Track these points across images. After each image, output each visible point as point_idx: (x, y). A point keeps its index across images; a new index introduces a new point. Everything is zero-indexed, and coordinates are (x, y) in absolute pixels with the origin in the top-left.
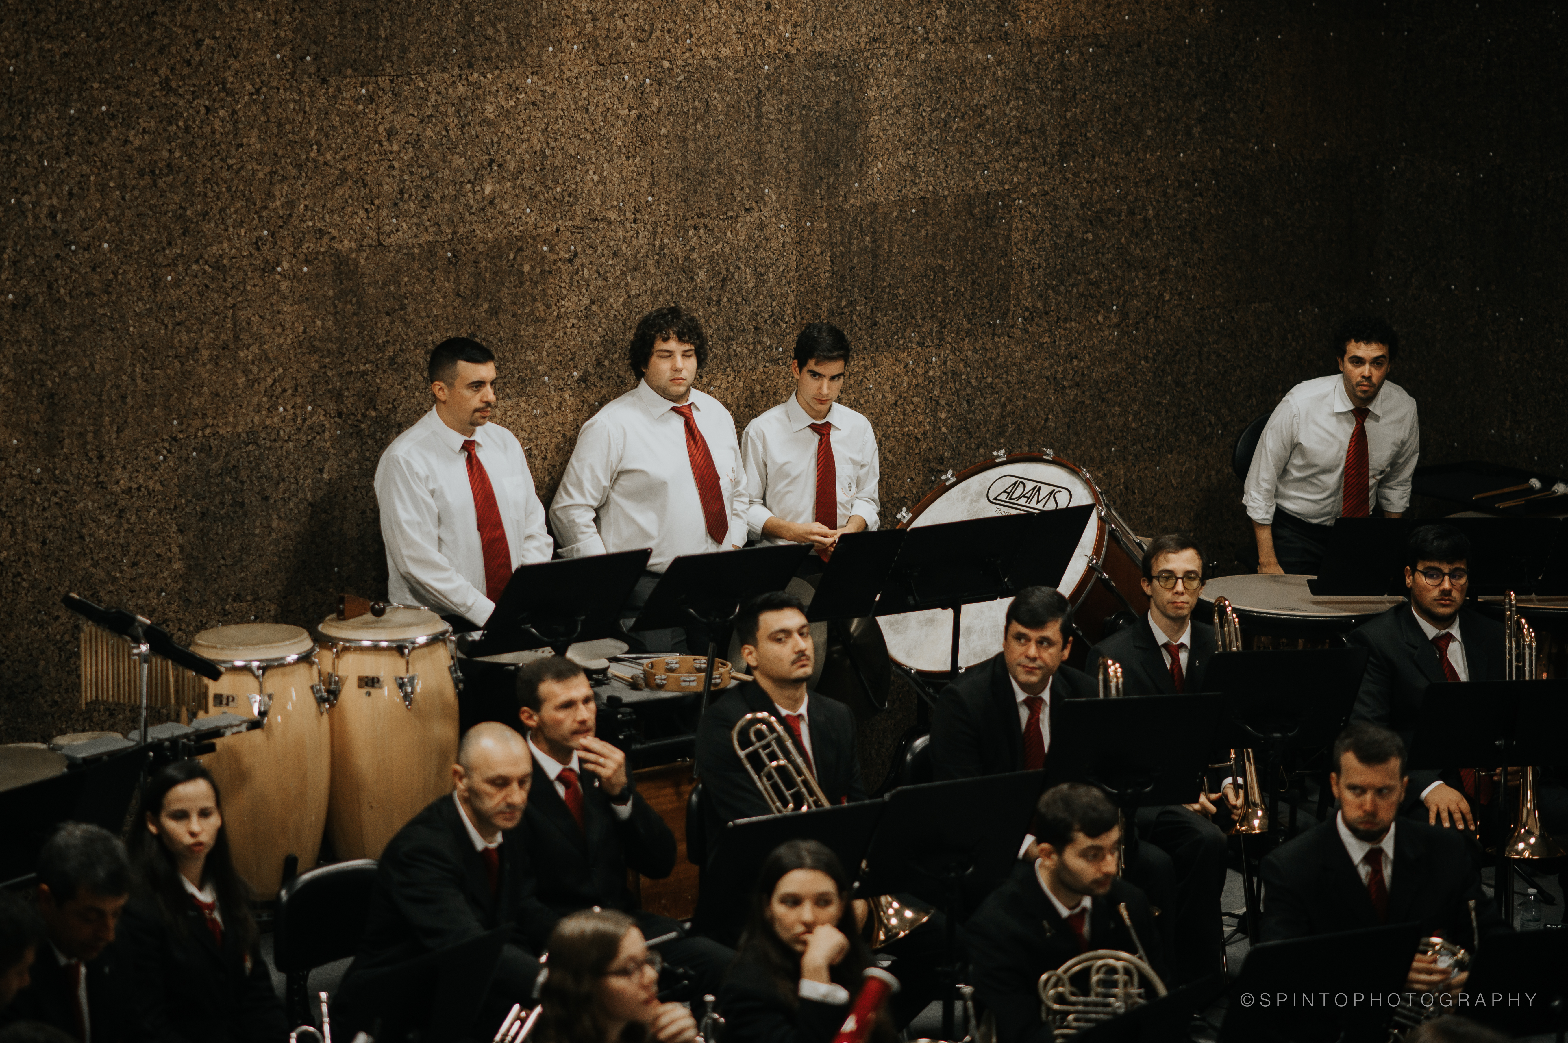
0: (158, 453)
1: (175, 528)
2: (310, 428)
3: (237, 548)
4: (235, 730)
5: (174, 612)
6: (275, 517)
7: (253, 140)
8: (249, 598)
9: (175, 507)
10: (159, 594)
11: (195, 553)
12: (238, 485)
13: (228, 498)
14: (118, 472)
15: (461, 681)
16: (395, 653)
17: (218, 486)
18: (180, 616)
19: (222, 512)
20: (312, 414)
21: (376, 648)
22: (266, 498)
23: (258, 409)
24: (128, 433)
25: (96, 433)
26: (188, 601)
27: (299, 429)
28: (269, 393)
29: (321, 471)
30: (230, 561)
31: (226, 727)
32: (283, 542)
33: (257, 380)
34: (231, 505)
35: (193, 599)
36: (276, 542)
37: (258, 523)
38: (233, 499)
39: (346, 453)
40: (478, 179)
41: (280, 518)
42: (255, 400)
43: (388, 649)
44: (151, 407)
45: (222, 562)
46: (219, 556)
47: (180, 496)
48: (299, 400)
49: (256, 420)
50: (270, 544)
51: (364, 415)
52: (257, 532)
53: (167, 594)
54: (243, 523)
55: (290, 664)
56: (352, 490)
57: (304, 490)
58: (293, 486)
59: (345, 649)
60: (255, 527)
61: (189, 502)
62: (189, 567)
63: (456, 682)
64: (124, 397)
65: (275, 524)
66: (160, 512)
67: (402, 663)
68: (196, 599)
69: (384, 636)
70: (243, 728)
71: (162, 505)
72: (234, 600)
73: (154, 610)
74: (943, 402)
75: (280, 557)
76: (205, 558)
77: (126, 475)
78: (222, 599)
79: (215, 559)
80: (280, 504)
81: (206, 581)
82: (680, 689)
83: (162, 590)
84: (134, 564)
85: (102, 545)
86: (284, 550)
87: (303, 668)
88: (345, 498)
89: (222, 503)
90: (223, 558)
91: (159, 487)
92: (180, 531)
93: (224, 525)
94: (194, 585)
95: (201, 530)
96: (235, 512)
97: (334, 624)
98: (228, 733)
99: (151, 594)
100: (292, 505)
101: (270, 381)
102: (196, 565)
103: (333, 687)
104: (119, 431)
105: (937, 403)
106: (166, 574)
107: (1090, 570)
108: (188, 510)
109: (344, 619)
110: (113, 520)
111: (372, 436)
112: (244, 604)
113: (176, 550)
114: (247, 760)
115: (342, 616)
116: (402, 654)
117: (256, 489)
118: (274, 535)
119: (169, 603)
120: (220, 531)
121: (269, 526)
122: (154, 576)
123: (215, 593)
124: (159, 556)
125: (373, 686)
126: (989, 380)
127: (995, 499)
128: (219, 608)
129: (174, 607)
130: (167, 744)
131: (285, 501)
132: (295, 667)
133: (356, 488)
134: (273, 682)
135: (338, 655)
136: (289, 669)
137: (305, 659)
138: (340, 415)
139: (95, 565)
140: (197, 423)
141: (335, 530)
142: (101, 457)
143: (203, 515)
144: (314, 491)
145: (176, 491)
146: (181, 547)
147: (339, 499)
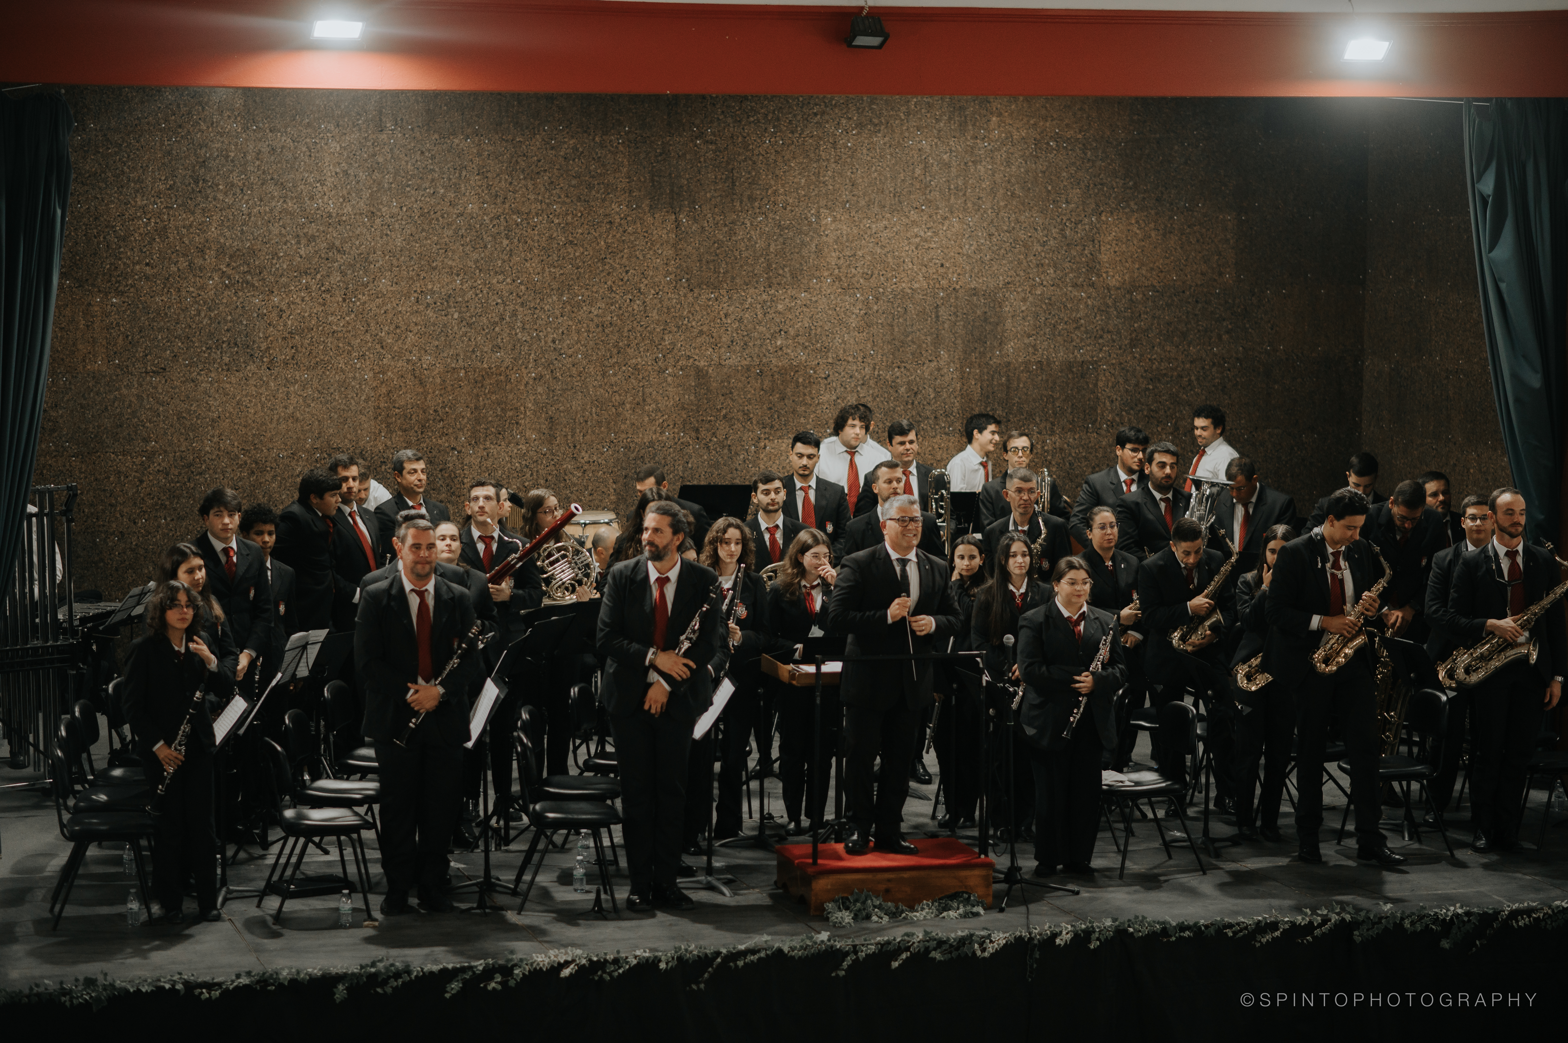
0: (603, 447)
2: (682, 443)
7: (654, 315)
9: (612, 472)
11: (622, 493)
14: (583, 454)
17: (633, 464)
20: (683, 437)
23: (655, 432)
24: (588, 436)
25: (572, 436)
27: (676, 443)
28: (661, 426)
29: (688, 463)
33: (654, 420)
39: (701, 456)
40: (773, 336)
42: (654, 428)
44: (600, 427)
47: (614, 467)
48: (676, 430)
49: (654, 437)
51: (710, 440)
61: (618, 470)
62: (619, 499)
64: (586, 422)
66: (604, 473)
71: (605, 470)
74: (1054, 463)
77: (587, 455)
83: (605, 507)
84: (591, 494)
85: (575, 485)
91: (604, 462)
92: (614, 482)
95: (625, 483)
101: (661, 421)
104: (584, 436)
105: (1050, 463)
110: (580, 474)
111: (715, 449)
122: (601, 501)
126: (1084, 454)
138: (698, 439)
139: (572, 493)
140: (624, 436)
142: (575, 447)
143: (626, 476)
144: (683, 472)
145: (612, 465)
146: (615, 490)
147: (697, 476)
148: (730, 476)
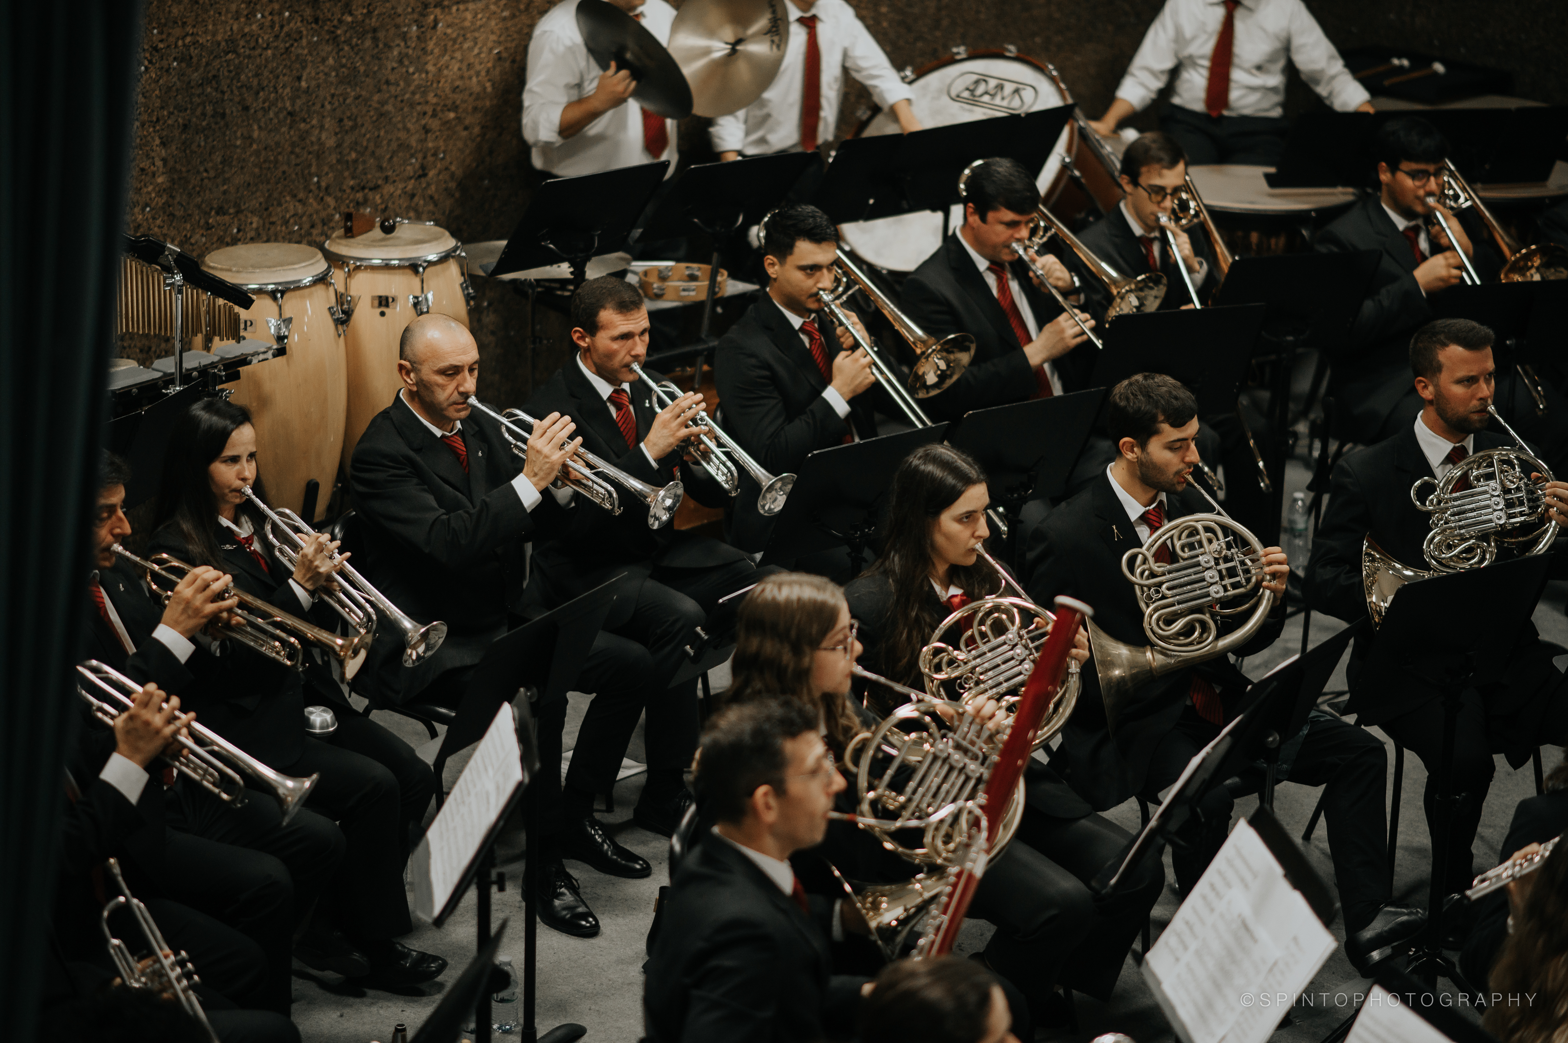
1: (158, 141)
2: (288, 35)
3: (219, 160)
4: (261, 357)
5: (159, 227)
6: (255, 127)
8: (232, 211)
9: (158, 120)
10: (143, 210)
11: (178, 166)
12: (219, 95)
13: (209, 109)
15: (473, 298)
16: (409, 271)
17: (199, 96)
18: (165, 231)
19: (204, 123)
20: (289, 20)
21: (387, 267)
22: (246, 109)
23: (237, 16)
26: (172, 215)
27: (277, 36)
29: (299, 79)
30: (212, 174)
31: (253, 355)
32: (263, 153)
34: (213, 116)
35: (177, 213)
36: (257, 153)
37: (239, 134)
38: (214, 110)
39: (324, 60)
41: (260, 128)
43: (399, 267)
45: (205, 174)
46: (202, 169)
47: (162, 108)
49: (235, 27)
50: (251, 156)
51: (340, 21)
52: (238, 143)
53: (152, 210)
54: (224, 134)
55: (306, 287)
56: (329, 98)
57: (283, 99)
58: (273, 95)
59: (358, 268)
60: (236, 138)
61: (171, 113)
62: (173, 181)
63: (468, 298)
65: (256, 134)
66: (143, 125)
67: (416, 281)
68: (179, 213)
69: (395, 254)
70: (269, 355)
71: (145, 117)
72: (217, 213)
73: (139, 226)
75: (261, 168)
76: (188, 171)
78: (206, 213)
79: (198, 172)
80: (260, 114)
81: (190, 195)
82: (680, 298)
83: (147, 205)
86: (265, 161)
87: (320, 289)
88: (323, 106)
89: (204, 114)
90: (206, 171)
91: (141, 99)
92: (163, 144)
93: (207, 138)
94: (178, 199)
95: (184, 143)
96: (216, 123)
97: (344, 242)
98: (255, 361)
99: (136, 210)
100: (271, 114)
102: (180, 179)
103: (345, 306)
106: (150, 188)
108: (170, 122)
109: (352, 237)
111: (348, 42)
112: (227, 218)
113: (159, 163)
115: (350, 233)
116: (416, 272)
117: (237, 99)
118: (255, 146)
119: (154, 218)
120: (203, 144)
121: (250, 137)
122: (138, 191)
123: (199, 207)
124: (143, 170)
125: (387, 306)
127: (958, 96)
128: (202, 222)
129: (158, 222)
130: (195, 374)
131: (266, 111)
132: (313, 289)
133: (333, 96)
134: (292, 305)
135: (349, 274)
136: (307, 291)
137: (322, 280)
138: (316, 20)
140: (177, 31)
141: (314, 139)
143: (185, 127)
144: (293, 100)
145: (158, 103)
146: (164, 160)
147: (317, 107)
148: (376, 97)
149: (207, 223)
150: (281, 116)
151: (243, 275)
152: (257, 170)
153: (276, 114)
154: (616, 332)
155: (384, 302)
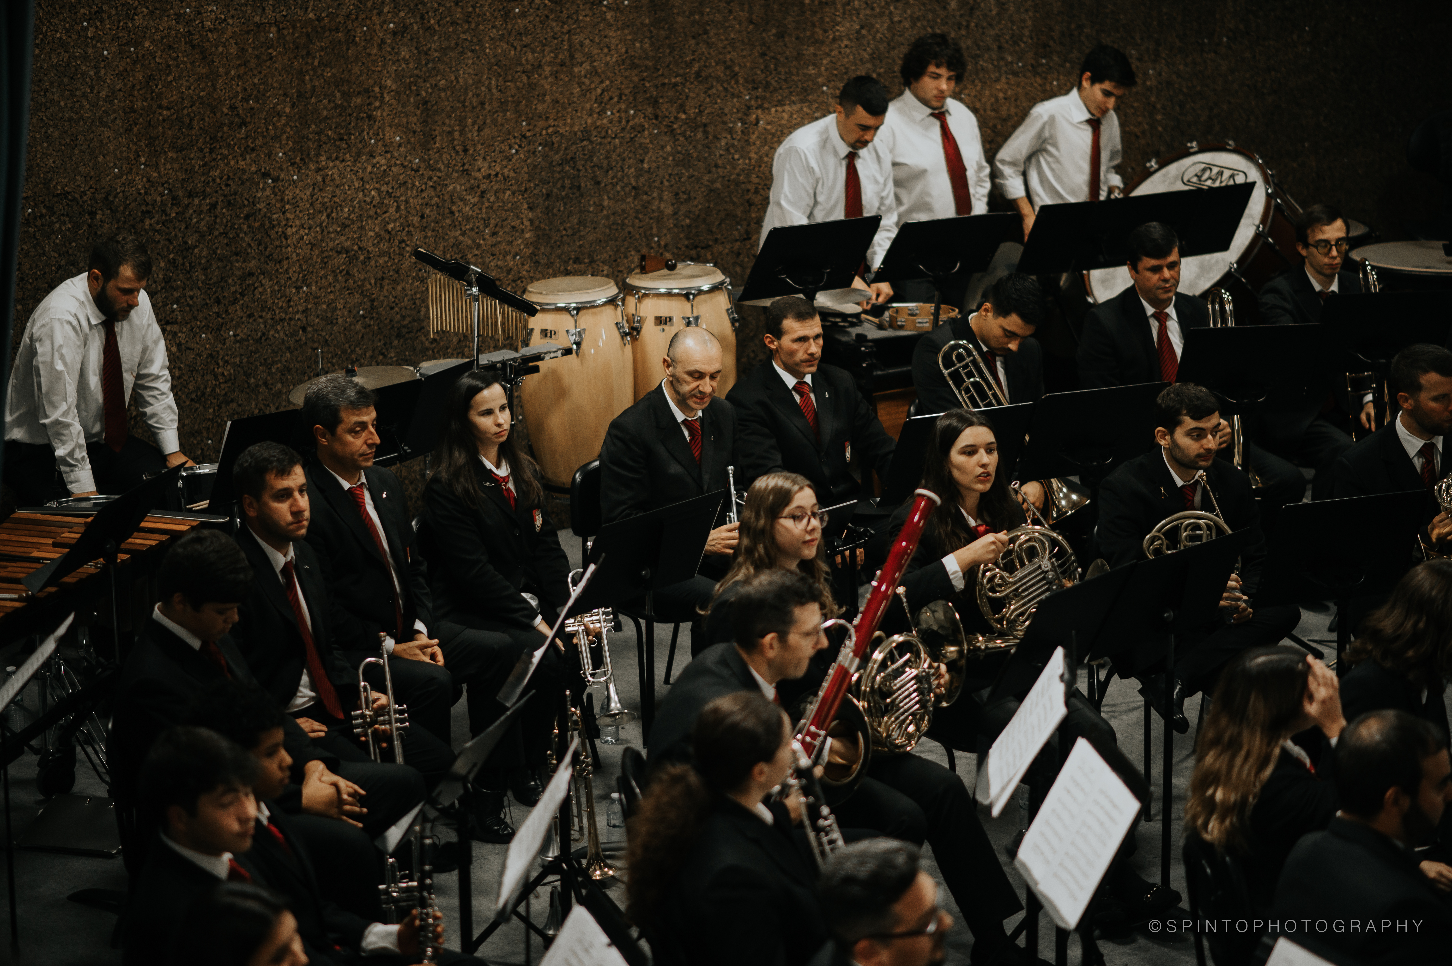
0: (511, 148)
1: (526, 206)
2: (633, 128)
3: (576, 221)
4: (552, 355)
5: (527, 271)
6: (605, 197)
8: (586, 261)
9: (526, 190)
10: (514, 257)
11: (542, 226)
12: (575, 173)
13: (567, 182)
14: (480, 162)
15: (736, 321)
16: (683, 298)
17: (559, 173)
18: (532, 274)
19: (563, 194)
20: (634, 116)
21: (669, 294)
22: (598, 183)
23: (591, 113)
24: (487, 131)
25: (462, 132)
26: (537, 262)
27: (623, 129)
28: (599, 100)
29: (642, 161)
30: (570, 232)
31: (545, 353)
32: (612, 218)
33: (589, 90)
34: (570, 188)
35: (542, 261)
36: (607, 217)
37: (592, 202)
38: (572, 183)
39: (663, 148)
41: (609, 198)
42: (588, 106)
43: (678, 295)
44: (505, 111)
45: (564, 232)
46: (561, 228)
47: (529, 181)
48: (623, 106)
49: (589, 121)
50: (602, 219)
51: (676, 118)
52: (591, 209)
53: (521, 258)
54: (580, 202)
55: (599, 306)
56: (667, 177)
57: (628, 177)
58: (620, 174)
59: (645, 295)
60: (590, 206)
61: (536, 185)
62: (538, 237)
63: (733, 321)
64: (483, 104)
65: (606, 203)
66: (514, 193)
67: (689, 305)
68: (544, 261)
69: (676, 285)
70: (559, 353)
71: (515, 188)
72: (575, 262)
73: (511, 270)
74: (1159, 106)
75: (610, 229)
76: (550, 230)
77: (486, 165)
78: (565, 262)
79: (559, 230)
80: (609, 187)
81: (552, 248)
82: (916, 329)
83: (517, 254)
84: (494, 234)
85: (468, 219)
86: (613, 224)
87: (609, 309)
88: (662, 183)
89: (563, 187)
90: (565, 229)
91: (512, 174)
92: (530, 208)
93: (565, 204)
94: (542, 250)
95: (547, 208)
96: (573, 194)
97: (638, 276)
98: (547, 357)
99: (508, 258)
100: (619, 188)
101: (599, 91)
102: (544, 235)
103: (636, 325)
104: (479, 130)
105: (1154, 107)
106: (520, 241)
107: (1258, 237)
108: (536, 192)
109: (646, 273)
110: (476, 199)
111: (683, 134)
112: (582, 266)
113: (527, 223)
114: (566, 380)
115: (644, 270)
116: (688, 299)
117: (590, 176)
118: (605, 212)
119: (523, 264)
120: (562, 209)
121: (601, 205)
122: (510, 243)
123: (559, 257)
124: (513, 227)
125: (665, 323)
126: (1198, 88)
127: (1189, 181)
128: (562, 268)
129: (526, 267)
130: (499, 365)
131: (614, 185)
132: (603, 308)
133: (670, 175)
134: (586, 320)
135: (640, 300)
136: (598, 309)
137: (612, 302)
138: (656, 117)
139: (463, 234)
140: (542, 124)
141: (654, 208)
142: (466, 151)
143: (548, 196)
144: (637, 177)
145: (526, 177)
146: (531, 221)
147: (657, 184)
148: (707, 177)
149: (566, 269)
150: (627, 189)
151: (550, 297)
152: (607, 230)
153: (623, 188)
154: (795, 336)
155: (661, 321)
